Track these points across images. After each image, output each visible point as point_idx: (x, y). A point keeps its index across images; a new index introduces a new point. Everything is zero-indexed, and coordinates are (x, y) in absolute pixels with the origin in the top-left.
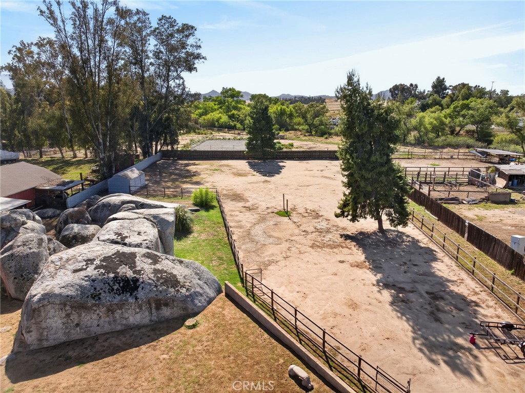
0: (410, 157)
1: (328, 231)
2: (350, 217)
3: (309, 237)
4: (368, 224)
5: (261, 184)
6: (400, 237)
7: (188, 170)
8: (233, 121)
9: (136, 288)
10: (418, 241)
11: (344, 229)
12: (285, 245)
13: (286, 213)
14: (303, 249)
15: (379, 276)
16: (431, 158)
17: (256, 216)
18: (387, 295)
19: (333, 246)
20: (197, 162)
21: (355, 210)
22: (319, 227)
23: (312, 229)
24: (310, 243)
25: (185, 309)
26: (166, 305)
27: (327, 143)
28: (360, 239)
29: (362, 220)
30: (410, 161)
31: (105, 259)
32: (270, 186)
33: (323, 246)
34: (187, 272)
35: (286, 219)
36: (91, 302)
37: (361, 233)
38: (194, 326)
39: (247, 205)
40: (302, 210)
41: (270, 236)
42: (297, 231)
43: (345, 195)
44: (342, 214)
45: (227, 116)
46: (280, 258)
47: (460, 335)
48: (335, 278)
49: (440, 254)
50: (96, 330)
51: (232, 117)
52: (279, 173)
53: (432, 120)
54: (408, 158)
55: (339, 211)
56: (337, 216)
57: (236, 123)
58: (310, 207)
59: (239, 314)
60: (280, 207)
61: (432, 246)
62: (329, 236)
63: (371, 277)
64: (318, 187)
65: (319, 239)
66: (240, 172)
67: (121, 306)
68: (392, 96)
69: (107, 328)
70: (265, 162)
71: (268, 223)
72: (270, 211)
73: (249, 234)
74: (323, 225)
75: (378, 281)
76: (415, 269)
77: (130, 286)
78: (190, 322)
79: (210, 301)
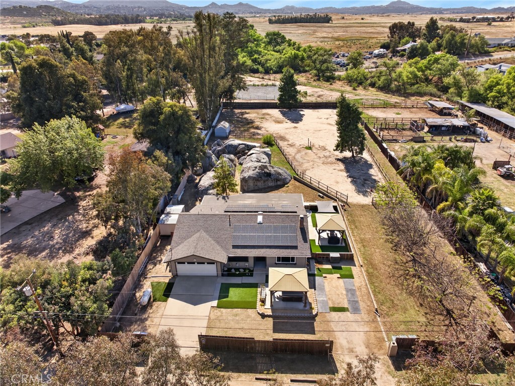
0: (385, 106)
1: (330, 157)
2: (340, 151)
3: (321, 159)
4: (348, 154)
5: (293, 129)
6: (361, 159)
7: (245, 118)
8: (256, 65)
9: (271, 175)
10: (367, 161)
11: (337, 156)
12: (311, 163)
13: (310, 148)
14: (319, 164)
15: (348, 174)
16: (399, 108)
17: (295, 149)
18: (350, 180)
19: (331, 163)
20: (247, 111)
21: (342, 148)
22: (325, 155)
23: (322, 156)
24: (322, 162)
25: (284, 182)
26: (279, 181)
27: (331, 90)
28: (344, 160)
29: (344, 152)
30: (384, 109)
31: (260, 167)
32: (299, 131)
33: (327, 163)
34: (282, 171)
35: (310, 151)
36: (260, 179)
37: (345, 158)
38: (288, 187)
39: (290, 143)
40: (317, 146)
41: (304, 159)
42: (316, 157)
43: (338, 141)
44: (336, 150)
45: (250, 61)
46: (310, 168)
47: (369, 189)
48: (331, 175)
49: (374, 166)
50: (260, 187)
51: (254, 61)
52: (301, 120)
53: (408, 74)
54: (384, 107)
55: (335, 148)
56: (334, 150)
57: (258, 66)
58: (322, 144)
59: (300, 184)
60: (307, 145)
61: (373, 163)
62: (330, 159)
63: (345, 174)
64: (325, 131)
65: (326, 160)
66: (277, 119)
67: (267, 180)
68: (391, 33)
69: (263, 187)
70: (290, 111)
71: (302, 153)
72: (301, 146)
73: (295, 158)
74: (327, 154)
75: (347, 176)
76: (362, 172)
77: (269, 175)
78: (286, 186)
79: (290, 181)
